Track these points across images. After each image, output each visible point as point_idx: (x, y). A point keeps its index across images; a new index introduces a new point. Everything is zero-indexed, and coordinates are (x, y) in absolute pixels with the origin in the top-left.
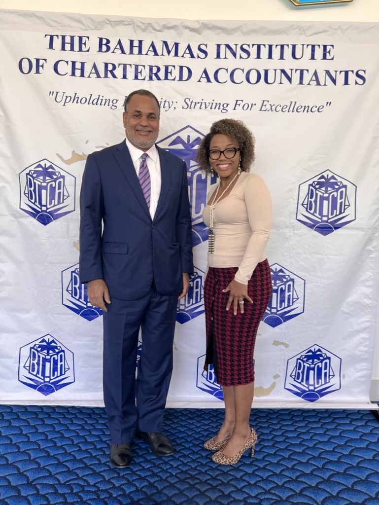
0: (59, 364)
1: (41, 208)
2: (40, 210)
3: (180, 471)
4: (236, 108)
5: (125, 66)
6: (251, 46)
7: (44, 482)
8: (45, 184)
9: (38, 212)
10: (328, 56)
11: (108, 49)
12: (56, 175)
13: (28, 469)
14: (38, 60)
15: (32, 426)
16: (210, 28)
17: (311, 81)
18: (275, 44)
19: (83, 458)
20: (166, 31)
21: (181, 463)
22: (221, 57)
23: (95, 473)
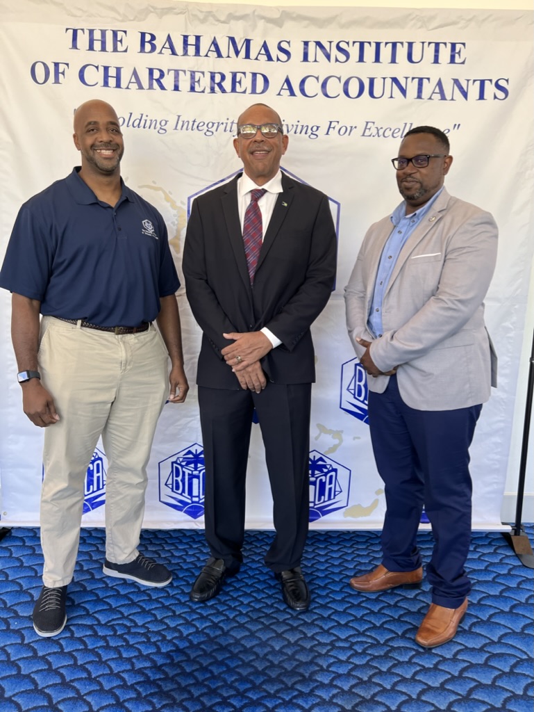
0: (96, 475)
3: (252, 609)
4: (329, 133)
5: (177, 72)
6: (351, 44)
10: (457, 59)
11: (153, 48)
14: (56, 65)
16: (294, 19)
17: (434, 94)
18: (385, 41)
19: (129, 593)
20: (232, 22)
21: (253, 599)
22: (309, 60)
23: (143, 610)
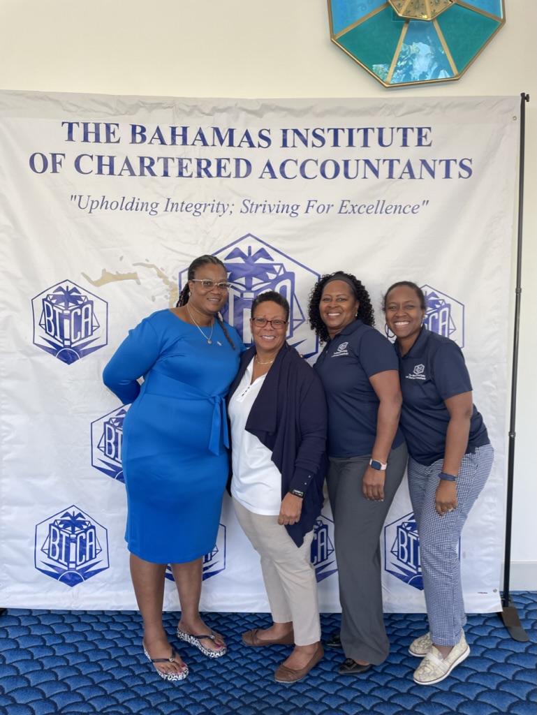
0: (88, 544)
1: (63, 343)
2: (62, 345)
3: (244, 693)
4: (309, 211)
5: (166, 160)
6: (326, 131)
7: (76, 710)
8: (68, 312)
9: (58, 347)
10: (424, 142)
11: (144, 138)
12: (82, 300)
13: (55, 693)
14: (54, 156)
15: (57, 634)
16: (273, 110)
17: (404, 174)
18: (357, 127)
19: (123, 678)
20: (217, 114)
21: (246, 682)
22: (288, 145)
23: (138, 697)
